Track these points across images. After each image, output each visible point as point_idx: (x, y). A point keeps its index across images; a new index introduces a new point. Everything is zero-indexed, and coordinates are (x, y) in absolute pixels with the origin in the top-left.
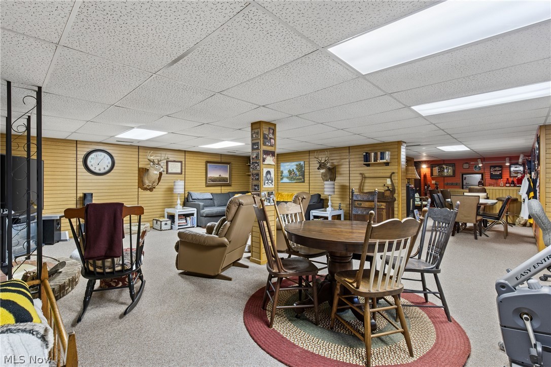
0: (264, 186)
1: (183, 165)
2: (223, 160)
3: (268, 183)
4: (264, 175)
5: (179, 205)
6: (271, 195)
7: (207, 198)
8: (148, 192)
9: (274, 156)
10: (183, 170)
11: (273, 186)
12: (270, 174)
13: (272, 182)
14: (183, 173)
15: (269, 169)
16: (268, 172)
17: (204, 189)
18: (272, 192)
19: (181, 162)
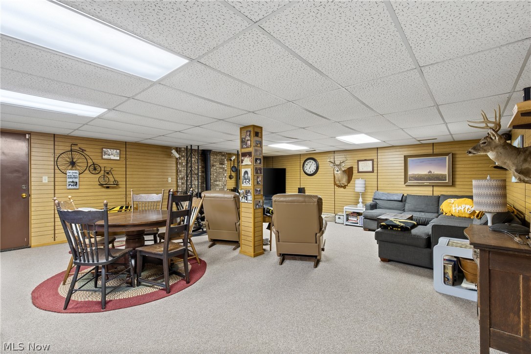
0: (242, 185)
1: (375, 163)
2: (436, 151)
3: (245, 182)
4: (243, 175)
5: (361, 203)
6: (248, 193)
7: (392, 199)
8: (342, 189)
9: (251, 156)
10: (375, 169)
11: (250, 185)
12: (248, 174)
13: (249, 181)
14: (375, 171)
15: (246, 170)
16: (246, 172)
17: (403, 189)
18: (249, 191)
19: (372, 160)
